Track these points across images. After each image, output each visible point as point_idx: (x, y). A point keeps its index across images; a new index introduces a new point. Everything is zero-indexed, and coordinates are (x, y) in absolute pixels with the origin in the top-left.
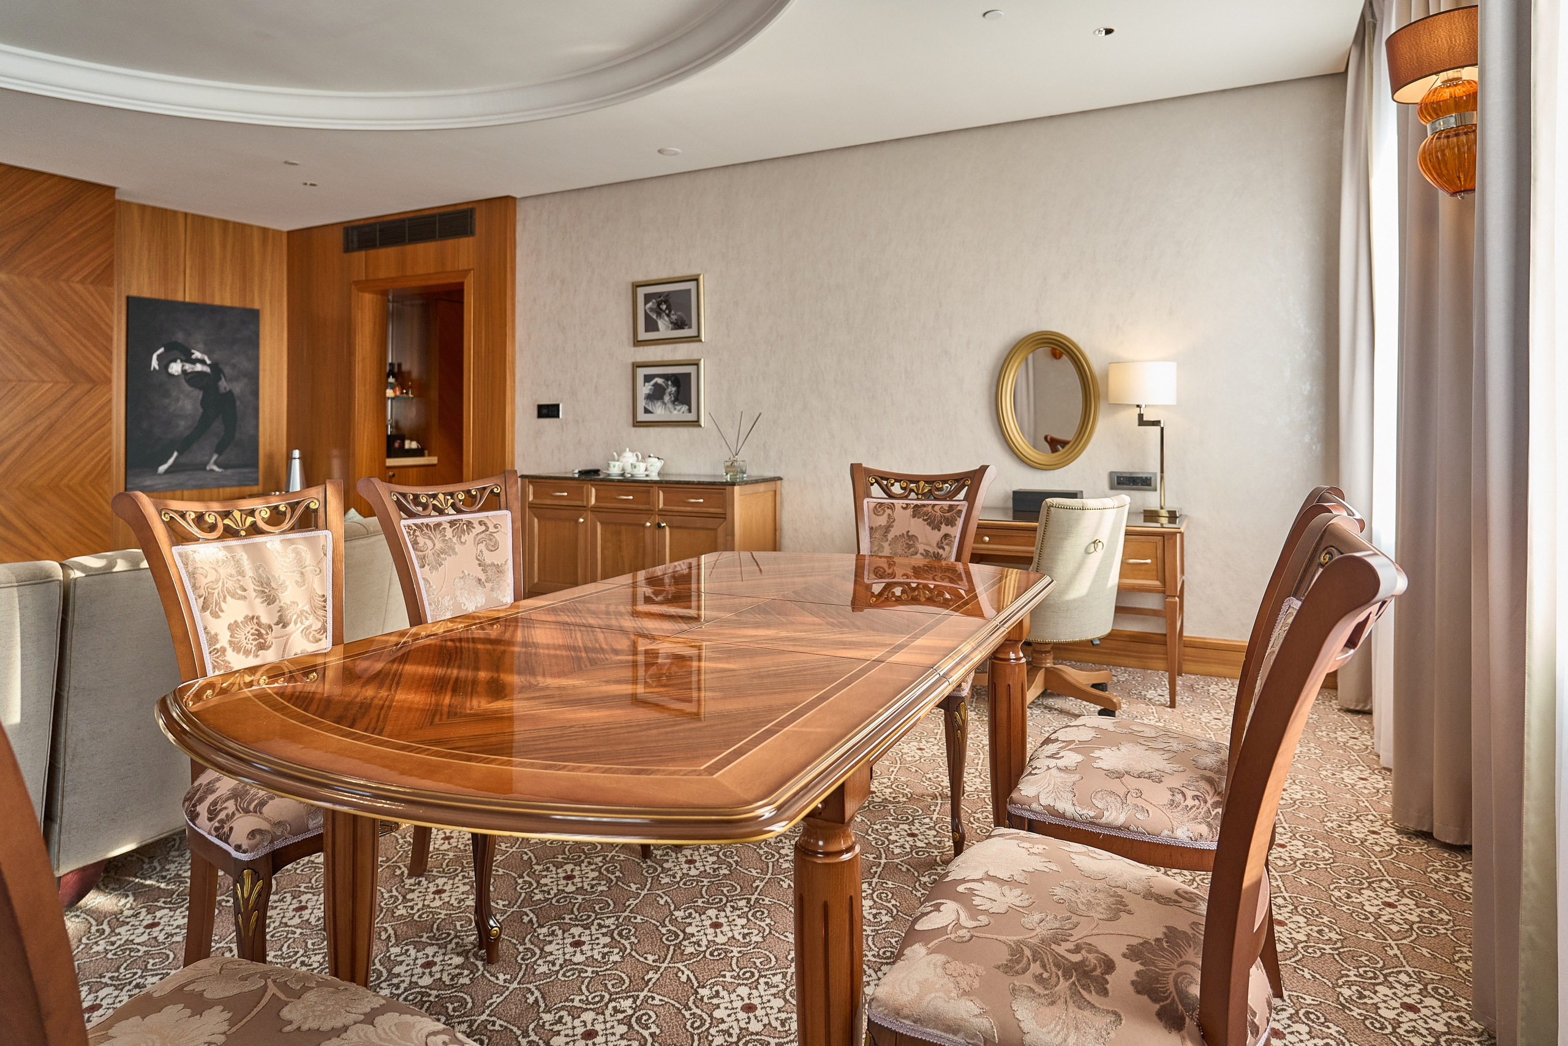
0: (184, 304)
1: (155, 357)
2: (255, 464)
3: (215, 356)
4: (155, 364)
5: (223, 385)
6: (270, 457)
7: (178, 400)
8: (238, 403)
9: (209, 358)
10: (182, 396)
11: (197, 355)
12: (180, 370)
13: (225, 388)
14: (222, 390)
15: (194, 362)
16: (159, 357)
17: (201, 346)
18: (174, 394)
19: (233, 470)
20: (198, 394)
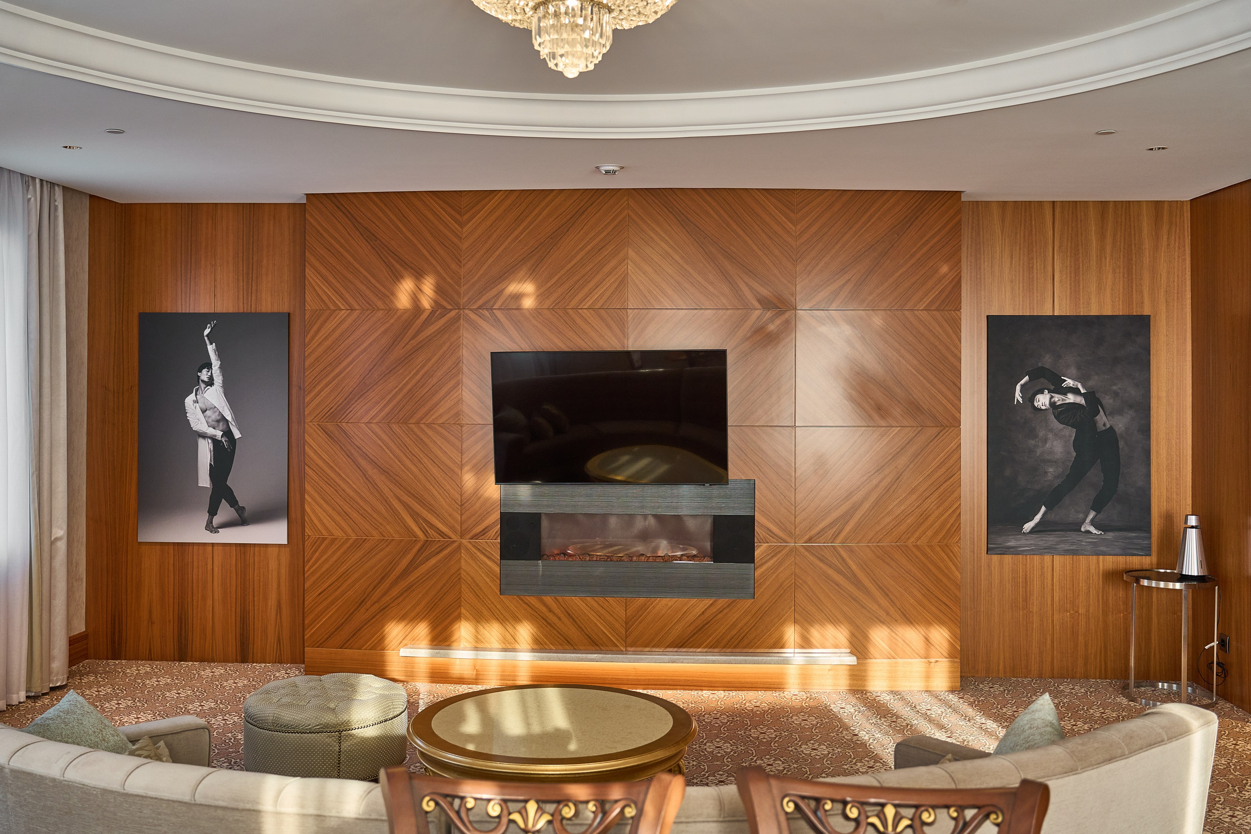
0: (1053, 317)
1: (1018, 387)
2: (1145, 526)
3: (1091, 383)
4: (1018, 395)
5: (1102, 420)
6: (1168, 518)
7: (1045, 441)
8: (1121, 444)
9: (1084, 387)
10: (1050, 436)
11: (1069, 382)
12: (1047, 403)
13: (1104, 425)
14: (1101, 427)
15: (1065, 391)
16: (1022, 386)
17: (1073, 371)
18: (1041, 433)
19: (1117, 534)
20: (1070, 433)
